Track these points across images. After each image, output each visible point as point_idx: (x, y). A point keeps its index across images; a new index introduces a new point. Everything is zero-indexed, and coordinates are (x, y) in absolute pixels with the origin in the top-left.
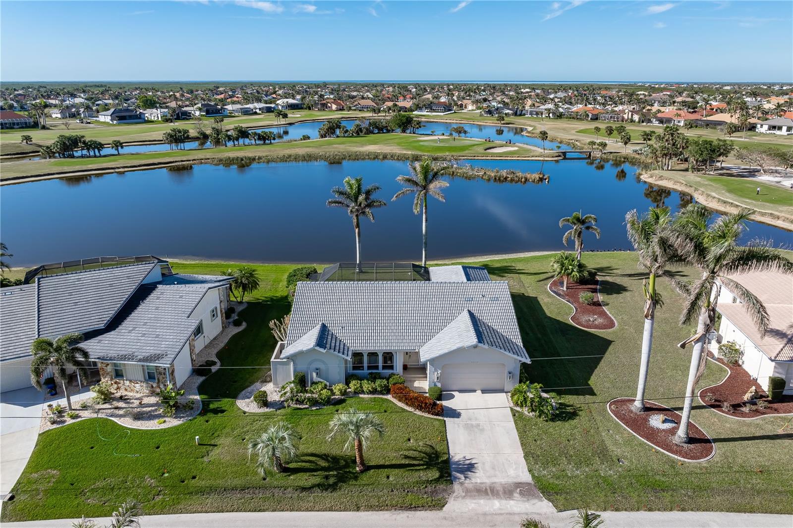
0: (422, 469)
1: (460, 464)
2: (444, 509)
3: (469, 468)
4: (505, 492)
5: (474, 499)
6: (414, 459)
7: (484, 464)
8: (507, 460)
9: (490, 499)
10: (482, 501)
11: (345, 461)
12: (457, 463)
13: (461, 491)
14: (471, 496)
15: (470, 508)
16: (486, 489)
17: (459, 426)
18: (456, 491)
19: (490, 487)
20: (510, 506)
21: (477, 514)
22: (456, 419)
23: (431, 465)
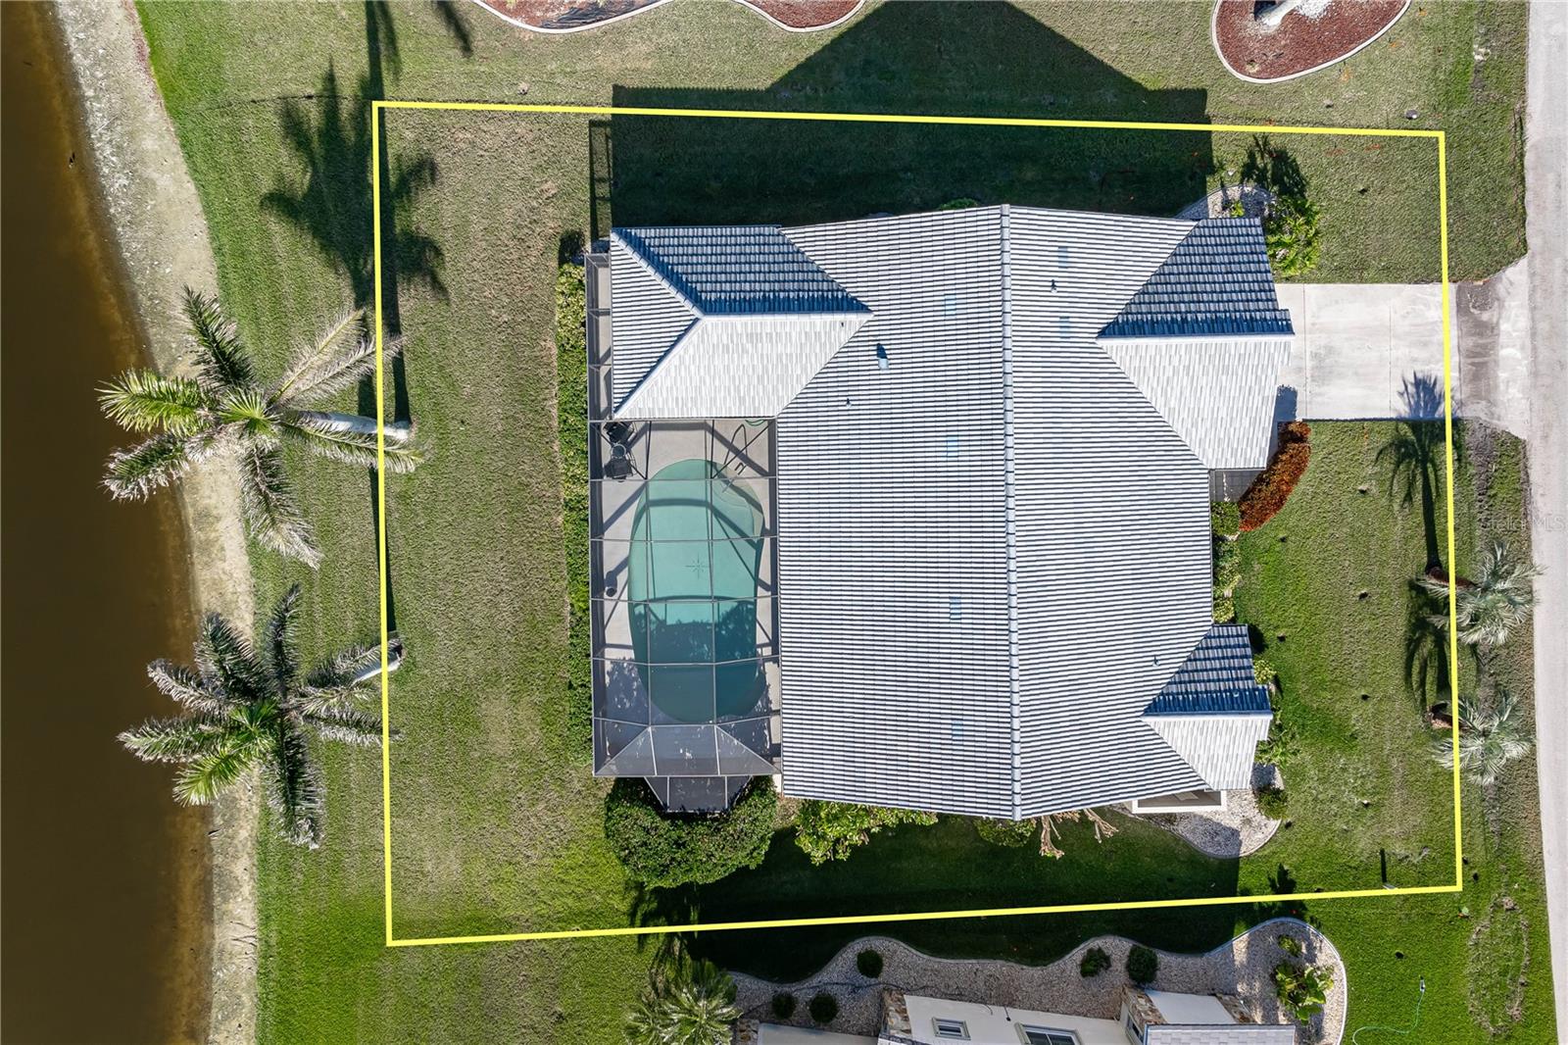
0: (1436, 471)
1: (1417, 403)
2: (1522, 437)
3: (1425, 389)
4: (1481, 335)
5: (1496, 387)
6: (1411, 484)
7: (1415, 360)
8: (1404, 317)
9: (1496, 362)
10: (1503, 375)
11: (1420, 608)
12: (1415, 408)
13: (1475, 406)
14: (1488, 391)
15: (1521, 395)
16: (1473, 364)
17: (1320, 395)
18: (1474, 414)
19: (1468, 357)
20: (1515, 331)
21: (1534, 386)
22: (1299, 398)
23: (1425, 454)
